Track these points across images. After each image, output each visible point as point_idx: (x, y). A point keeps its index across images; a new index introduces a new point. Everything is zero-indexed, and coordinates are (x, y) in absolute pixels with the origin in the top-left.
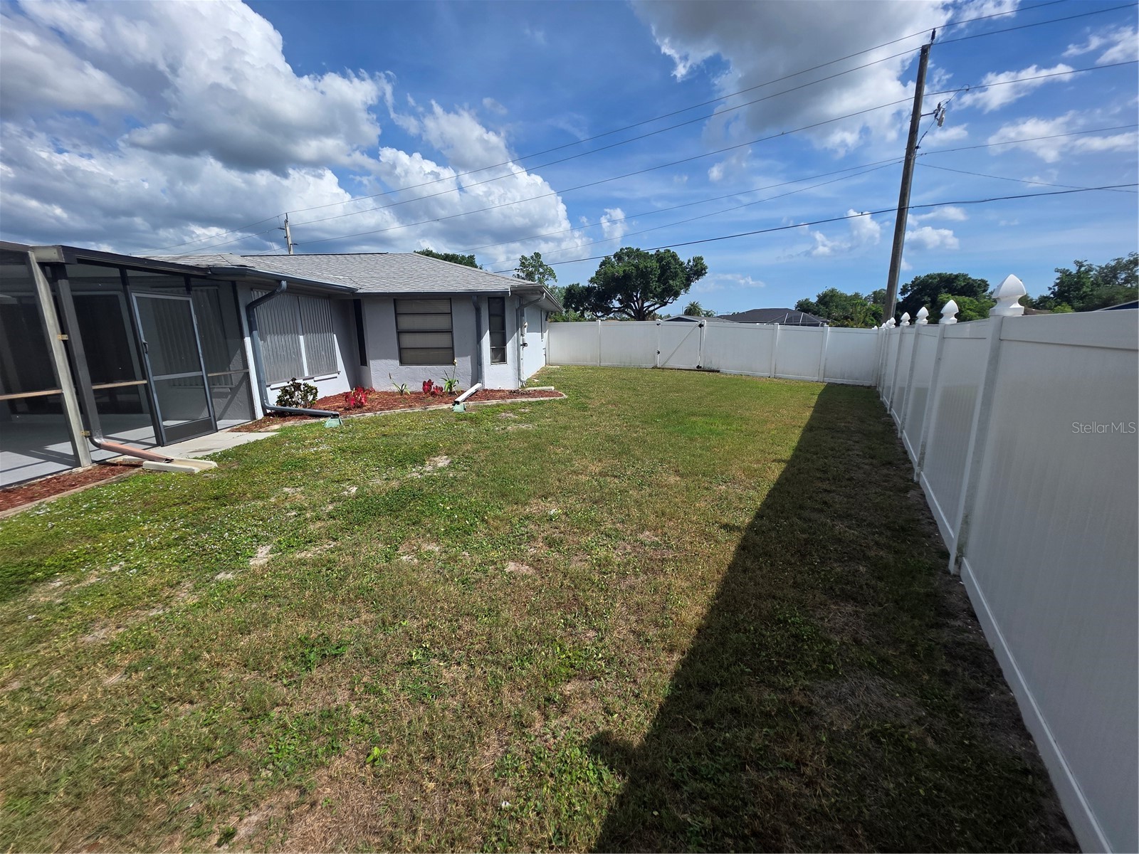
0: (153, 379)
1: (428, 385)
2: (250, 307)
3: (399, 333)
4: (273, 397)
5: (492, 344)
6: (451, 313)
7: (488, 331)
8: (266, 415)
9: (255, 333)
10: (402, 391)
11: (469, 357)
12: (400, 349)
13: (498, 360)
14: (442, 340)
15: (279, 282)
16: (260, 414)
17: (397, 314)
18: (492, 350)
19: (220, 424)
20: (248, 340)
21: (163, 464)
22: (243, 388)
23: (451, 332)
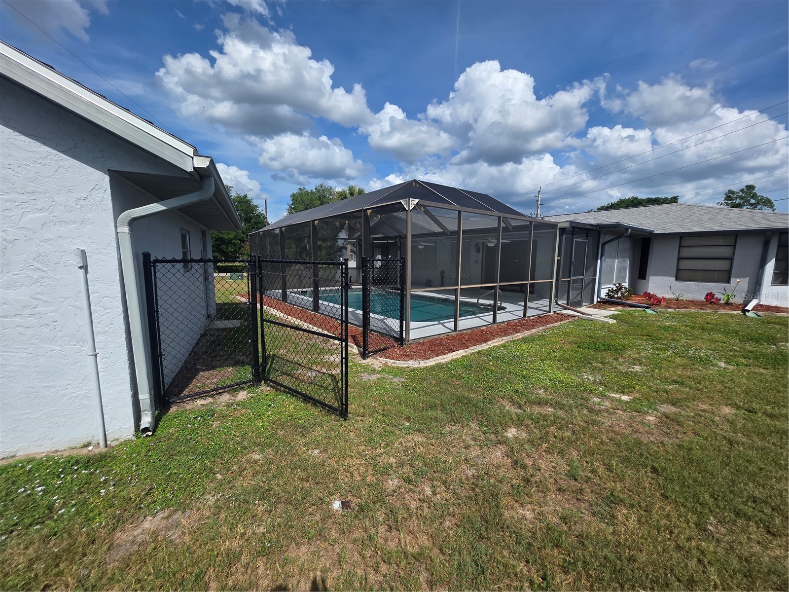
0: (572, 278)
1: (710, 296)
2: (604, 244)
3: (679, 259)
4: (603, 294)
5: (776, 268)
6: (734, 246)
7: (774, 260)
8: (597, 302)
9: (603, 257)
10: (678, 299)
11: (747, 279)
12: (678, 270)
13: (777, 282)
14: (722, 265)
15: (628, 230)
16: (595, 302)
17: (680, 247)
18: (775, 274)
19: (584, 304)
20: (599, 261)
21: (590, 317)
22: (590, 287)
23: (731, 259)
